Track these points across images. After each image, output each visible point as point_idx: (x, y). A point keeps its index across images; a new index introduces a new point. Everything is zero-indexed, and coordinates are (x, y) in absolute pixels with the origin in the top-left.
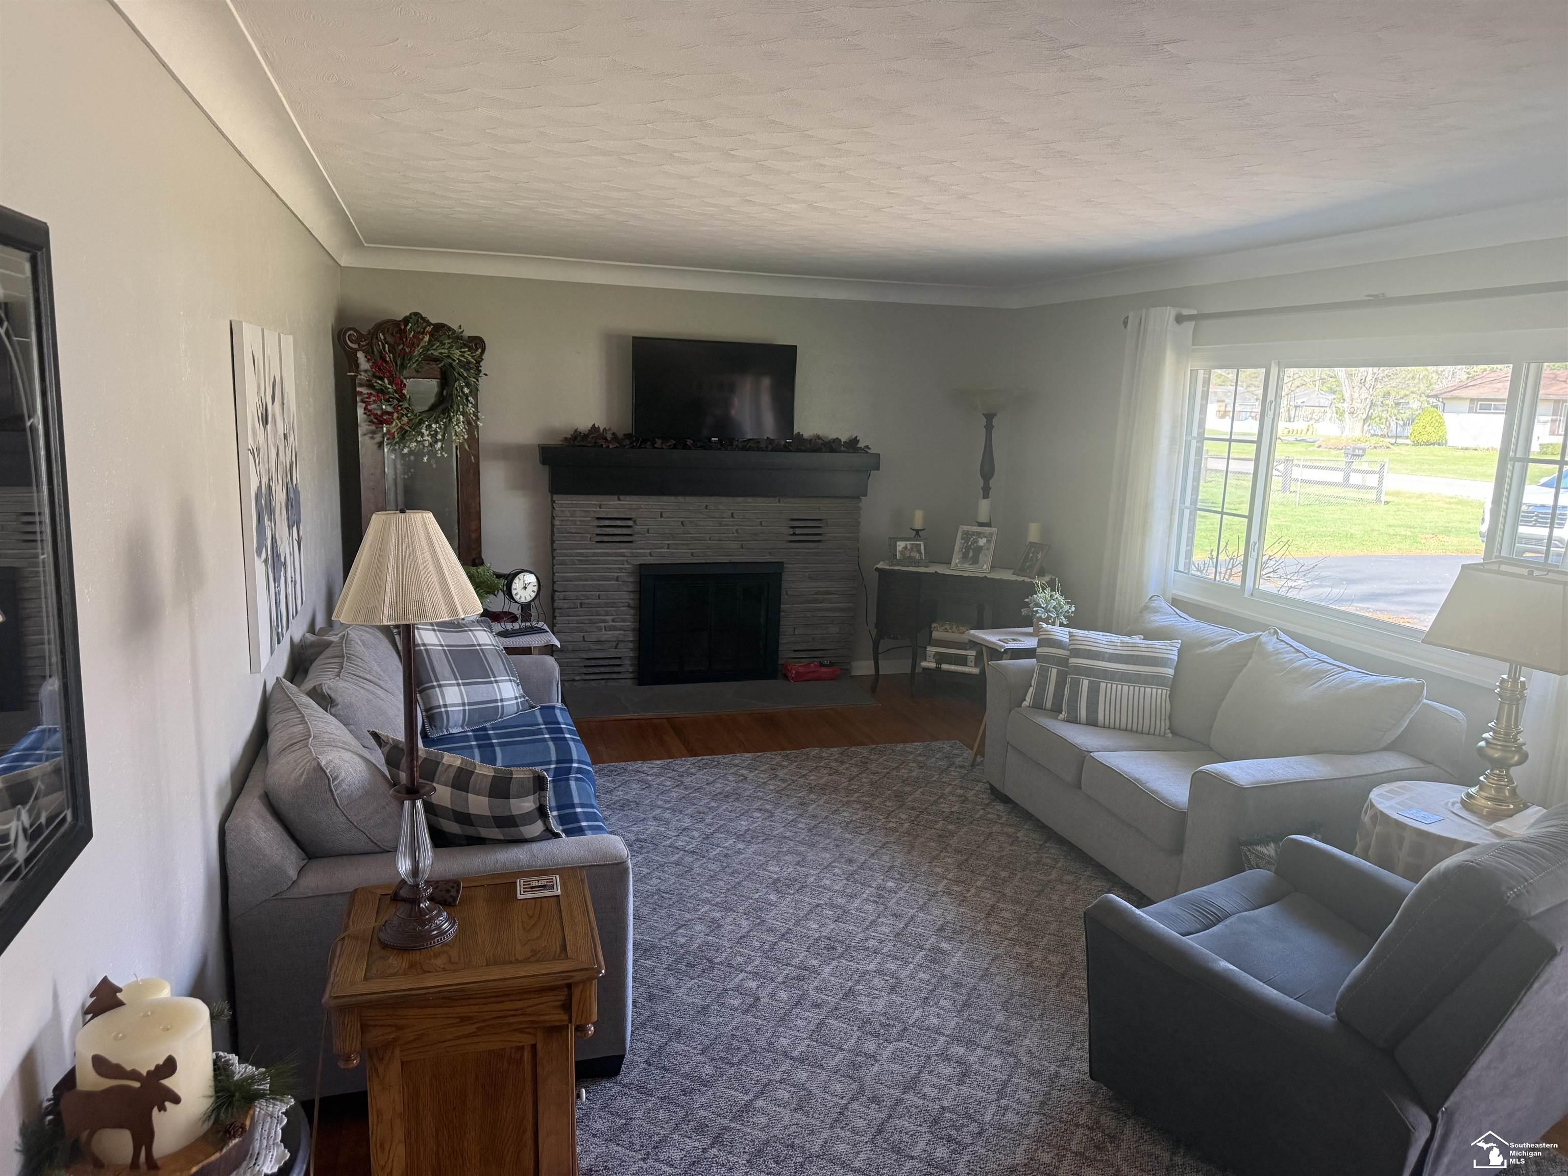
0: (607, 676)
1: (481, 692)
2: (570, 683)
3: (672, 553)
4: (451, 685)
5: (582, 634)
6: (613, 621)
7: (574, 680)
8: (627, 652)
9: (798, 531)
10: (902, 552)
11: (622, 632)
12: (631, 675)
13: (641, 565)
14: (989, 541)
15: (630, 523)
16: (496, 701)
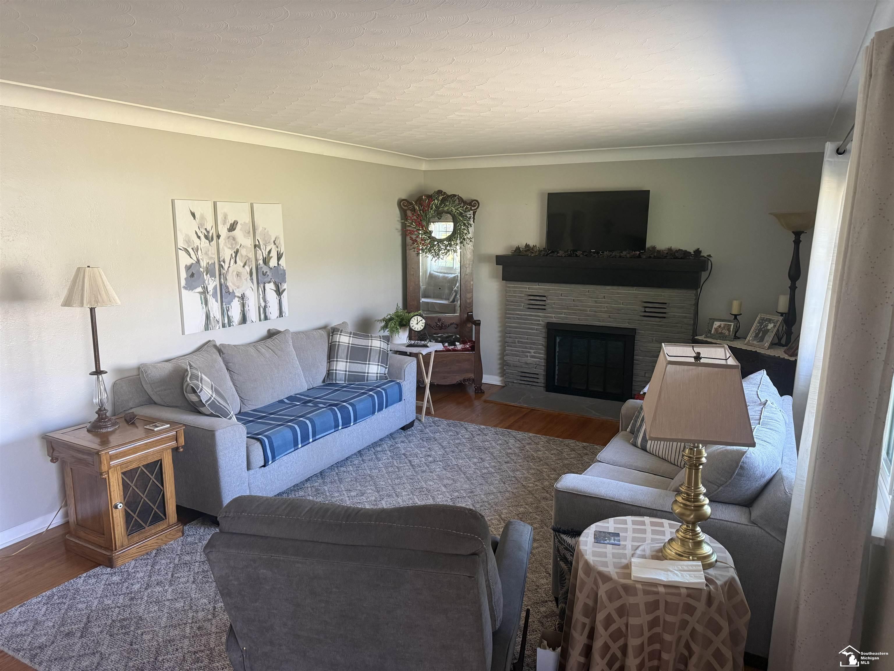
0: (530, 383)
1: (357, 367)
2: (512, 383)
3: (567, 317)
4: (342, 361)
5: (518, 358)
6: (534, 353)
7: (513, 382)
8: (541, 371)
9: (647, 310)
10: (716, 329)
11: (539, 360)
12: (543, 385)
13: (548, 323)
14: (775, 326)
15: (544, 298)
16: (365, 373)
